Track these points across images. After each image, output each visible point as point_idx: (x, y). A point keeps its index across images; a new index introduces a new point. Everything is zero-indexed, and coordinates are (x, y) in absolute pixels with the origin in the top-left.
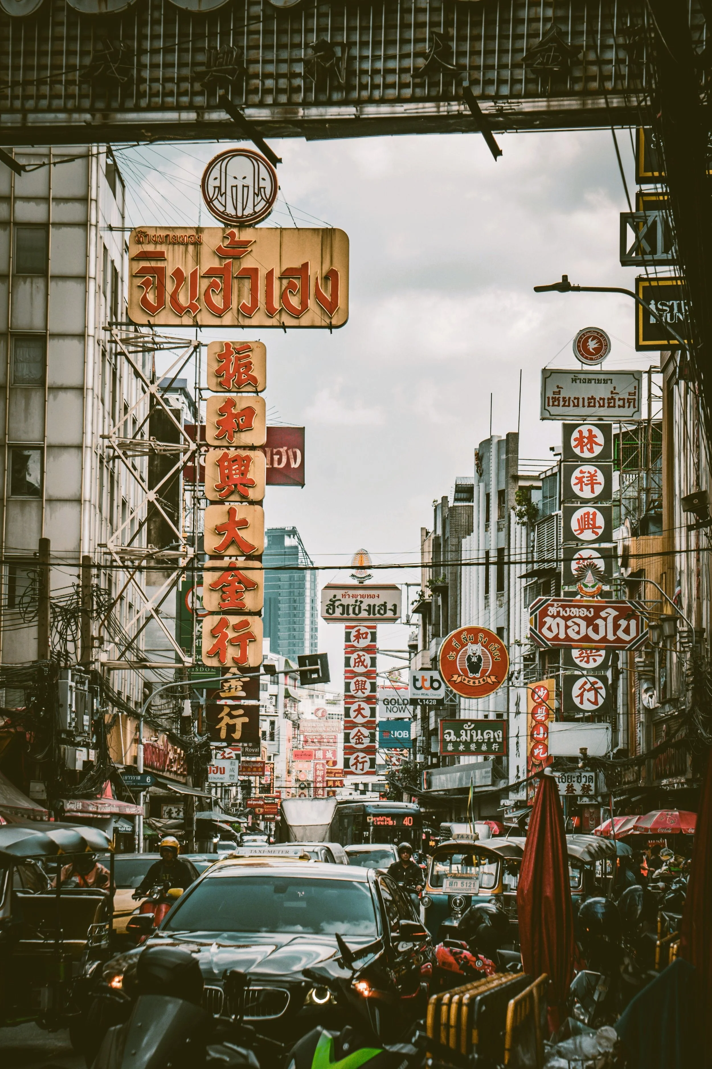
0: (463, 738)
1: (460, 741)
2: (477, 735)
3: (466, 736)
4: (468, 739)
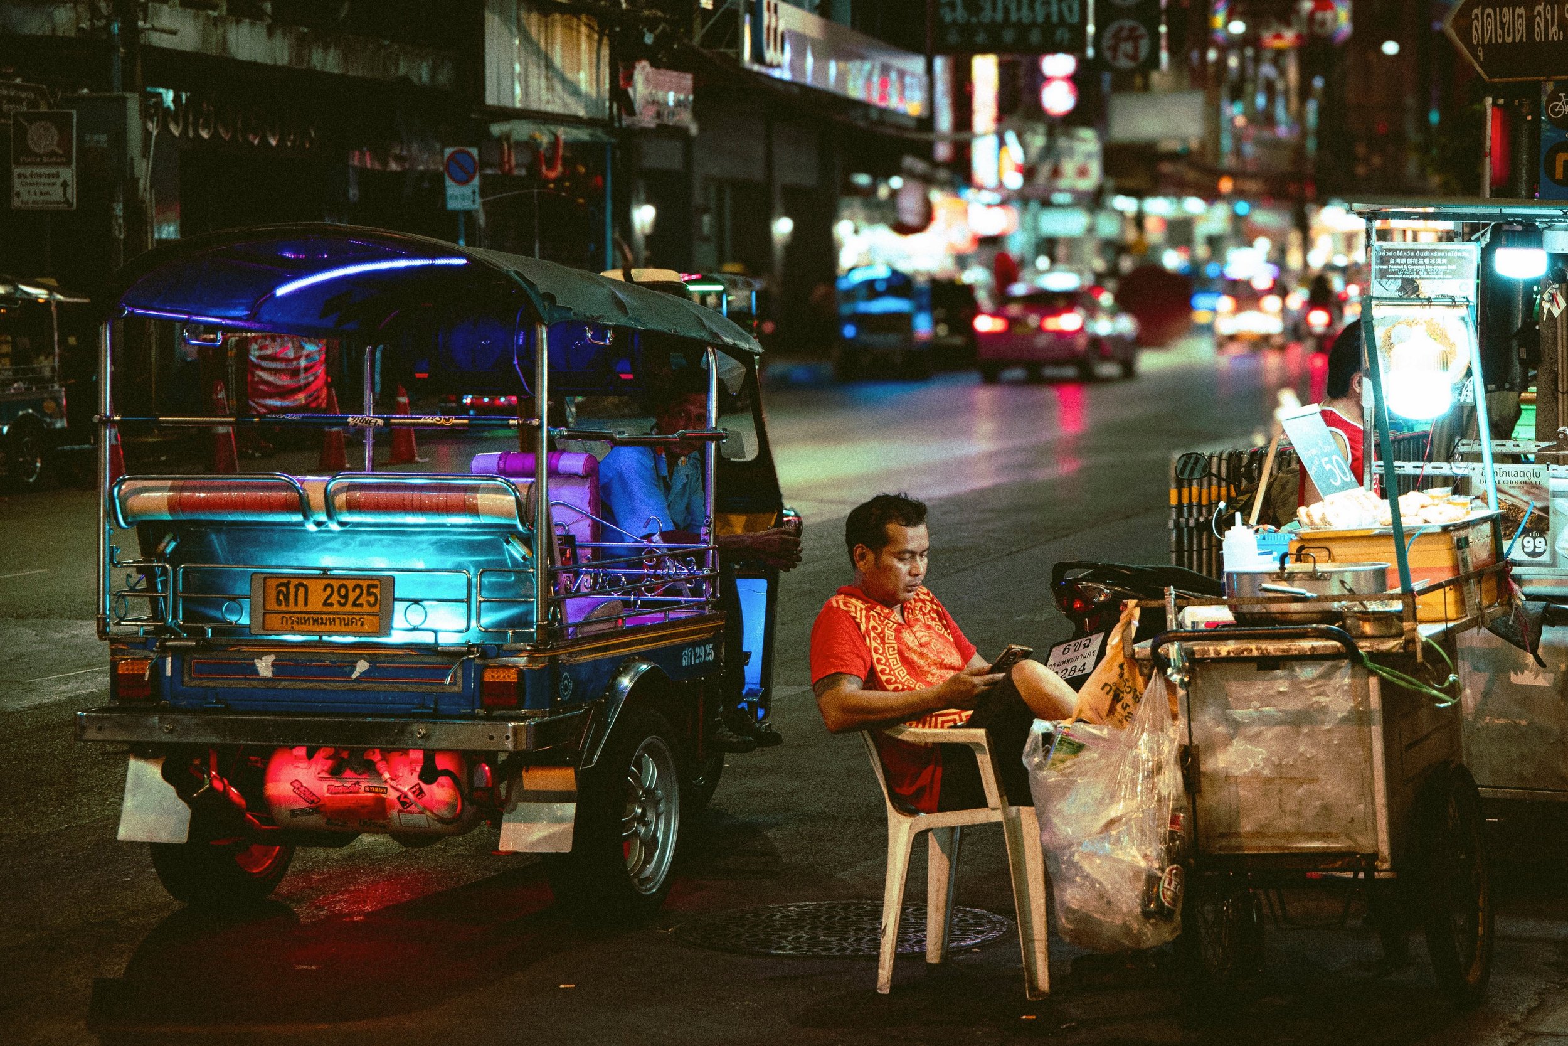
0: (987, 15)
1: (980, 24)
2: (1019, 8)
3: (994, 10)
4: (999, 17)
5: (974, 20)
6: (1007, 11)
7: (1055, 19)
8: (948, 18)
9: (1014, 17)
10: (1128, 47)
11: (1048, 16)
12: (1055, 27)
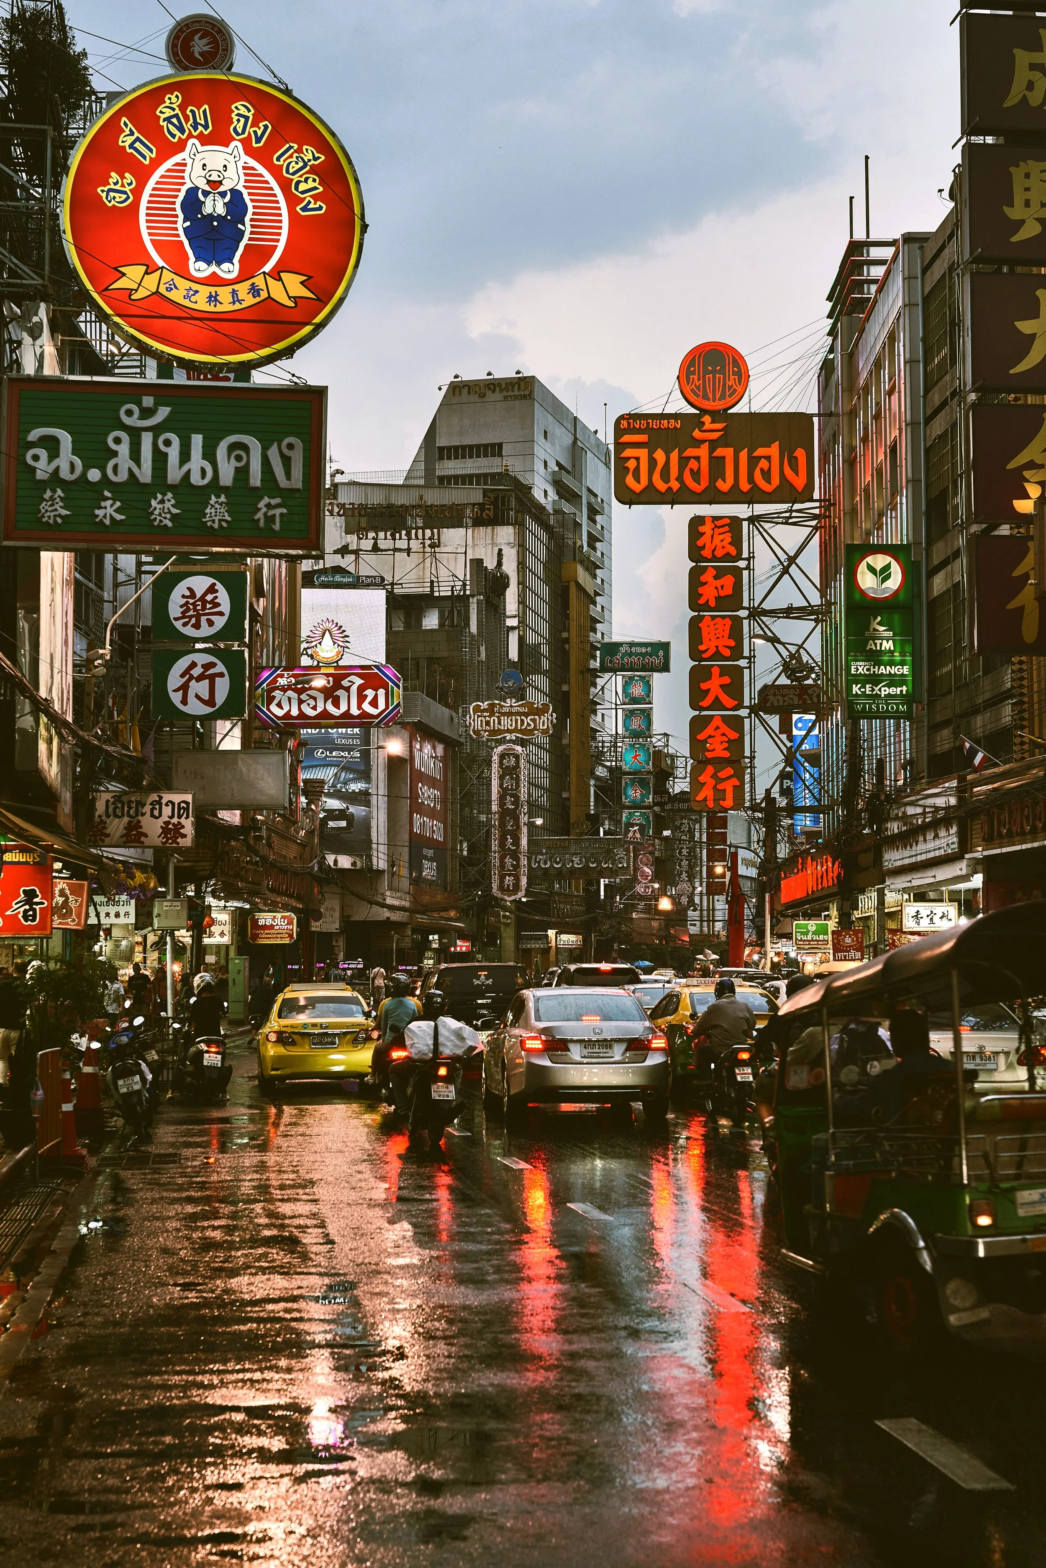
5: (94, 475)
6: (160, 458)
7: (256, 479)
8: (43, 467)
9: (174, 474)
10: (201, 688)
11: (242, 473)
12: (257, 494)
